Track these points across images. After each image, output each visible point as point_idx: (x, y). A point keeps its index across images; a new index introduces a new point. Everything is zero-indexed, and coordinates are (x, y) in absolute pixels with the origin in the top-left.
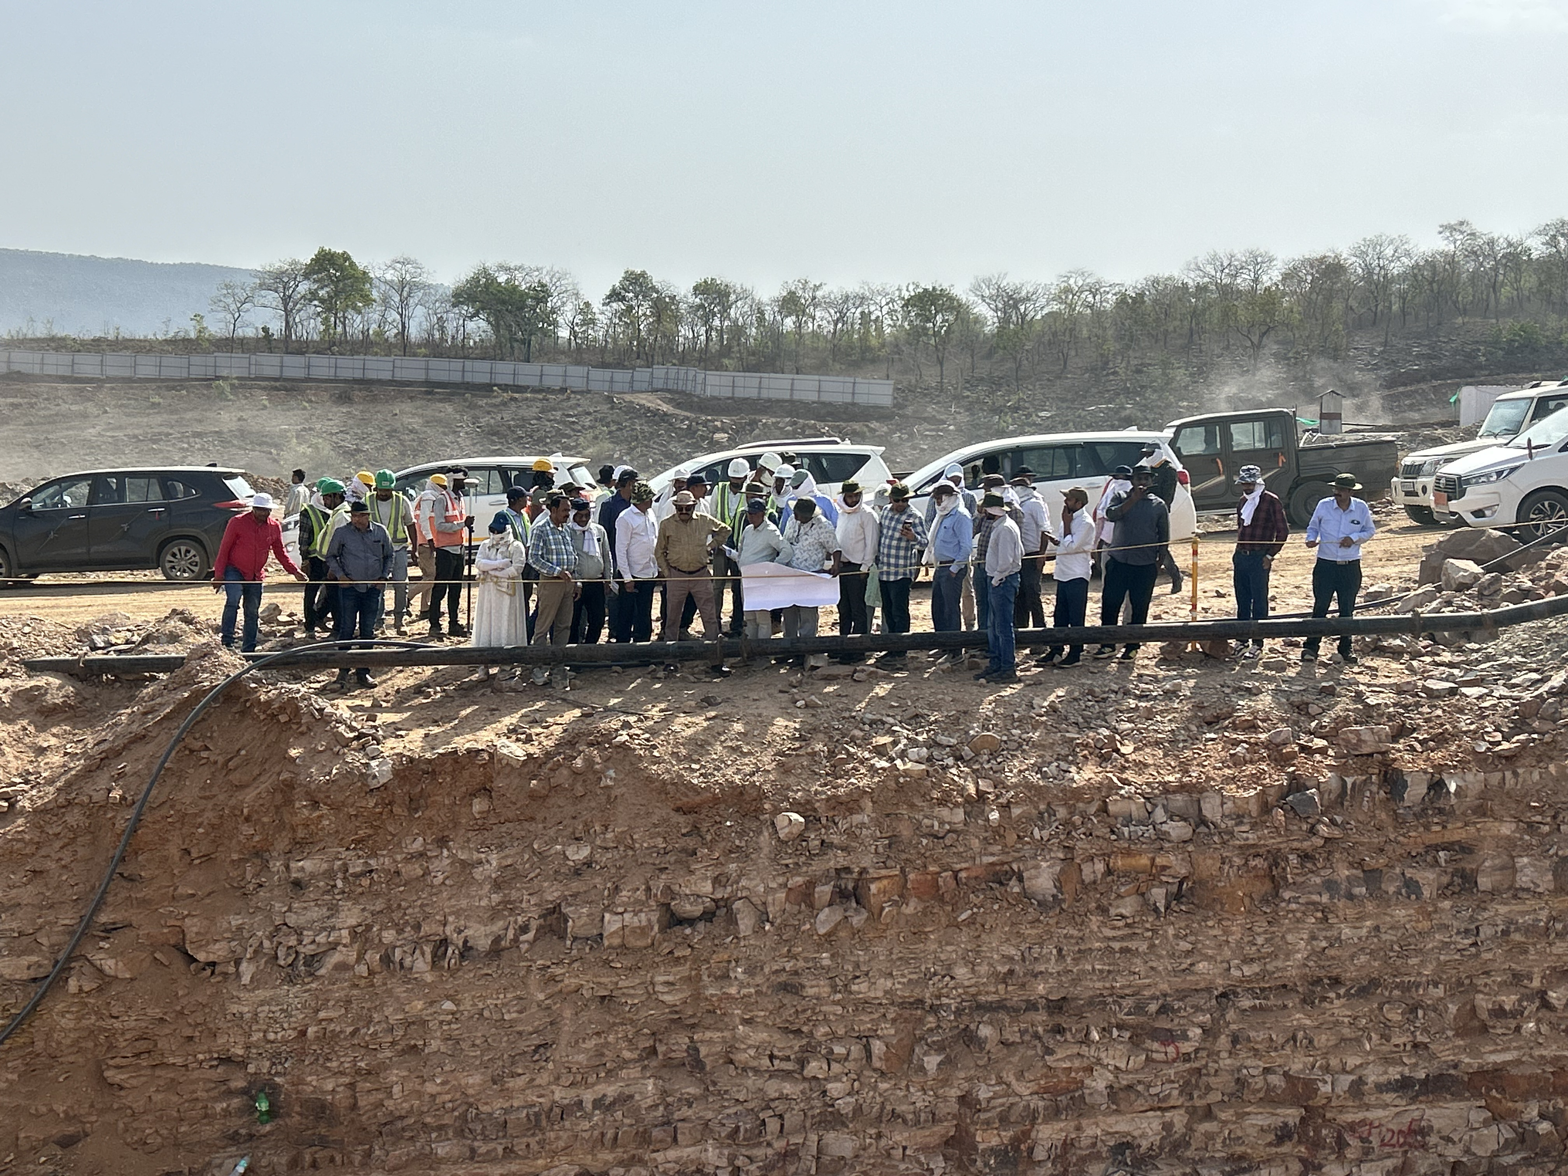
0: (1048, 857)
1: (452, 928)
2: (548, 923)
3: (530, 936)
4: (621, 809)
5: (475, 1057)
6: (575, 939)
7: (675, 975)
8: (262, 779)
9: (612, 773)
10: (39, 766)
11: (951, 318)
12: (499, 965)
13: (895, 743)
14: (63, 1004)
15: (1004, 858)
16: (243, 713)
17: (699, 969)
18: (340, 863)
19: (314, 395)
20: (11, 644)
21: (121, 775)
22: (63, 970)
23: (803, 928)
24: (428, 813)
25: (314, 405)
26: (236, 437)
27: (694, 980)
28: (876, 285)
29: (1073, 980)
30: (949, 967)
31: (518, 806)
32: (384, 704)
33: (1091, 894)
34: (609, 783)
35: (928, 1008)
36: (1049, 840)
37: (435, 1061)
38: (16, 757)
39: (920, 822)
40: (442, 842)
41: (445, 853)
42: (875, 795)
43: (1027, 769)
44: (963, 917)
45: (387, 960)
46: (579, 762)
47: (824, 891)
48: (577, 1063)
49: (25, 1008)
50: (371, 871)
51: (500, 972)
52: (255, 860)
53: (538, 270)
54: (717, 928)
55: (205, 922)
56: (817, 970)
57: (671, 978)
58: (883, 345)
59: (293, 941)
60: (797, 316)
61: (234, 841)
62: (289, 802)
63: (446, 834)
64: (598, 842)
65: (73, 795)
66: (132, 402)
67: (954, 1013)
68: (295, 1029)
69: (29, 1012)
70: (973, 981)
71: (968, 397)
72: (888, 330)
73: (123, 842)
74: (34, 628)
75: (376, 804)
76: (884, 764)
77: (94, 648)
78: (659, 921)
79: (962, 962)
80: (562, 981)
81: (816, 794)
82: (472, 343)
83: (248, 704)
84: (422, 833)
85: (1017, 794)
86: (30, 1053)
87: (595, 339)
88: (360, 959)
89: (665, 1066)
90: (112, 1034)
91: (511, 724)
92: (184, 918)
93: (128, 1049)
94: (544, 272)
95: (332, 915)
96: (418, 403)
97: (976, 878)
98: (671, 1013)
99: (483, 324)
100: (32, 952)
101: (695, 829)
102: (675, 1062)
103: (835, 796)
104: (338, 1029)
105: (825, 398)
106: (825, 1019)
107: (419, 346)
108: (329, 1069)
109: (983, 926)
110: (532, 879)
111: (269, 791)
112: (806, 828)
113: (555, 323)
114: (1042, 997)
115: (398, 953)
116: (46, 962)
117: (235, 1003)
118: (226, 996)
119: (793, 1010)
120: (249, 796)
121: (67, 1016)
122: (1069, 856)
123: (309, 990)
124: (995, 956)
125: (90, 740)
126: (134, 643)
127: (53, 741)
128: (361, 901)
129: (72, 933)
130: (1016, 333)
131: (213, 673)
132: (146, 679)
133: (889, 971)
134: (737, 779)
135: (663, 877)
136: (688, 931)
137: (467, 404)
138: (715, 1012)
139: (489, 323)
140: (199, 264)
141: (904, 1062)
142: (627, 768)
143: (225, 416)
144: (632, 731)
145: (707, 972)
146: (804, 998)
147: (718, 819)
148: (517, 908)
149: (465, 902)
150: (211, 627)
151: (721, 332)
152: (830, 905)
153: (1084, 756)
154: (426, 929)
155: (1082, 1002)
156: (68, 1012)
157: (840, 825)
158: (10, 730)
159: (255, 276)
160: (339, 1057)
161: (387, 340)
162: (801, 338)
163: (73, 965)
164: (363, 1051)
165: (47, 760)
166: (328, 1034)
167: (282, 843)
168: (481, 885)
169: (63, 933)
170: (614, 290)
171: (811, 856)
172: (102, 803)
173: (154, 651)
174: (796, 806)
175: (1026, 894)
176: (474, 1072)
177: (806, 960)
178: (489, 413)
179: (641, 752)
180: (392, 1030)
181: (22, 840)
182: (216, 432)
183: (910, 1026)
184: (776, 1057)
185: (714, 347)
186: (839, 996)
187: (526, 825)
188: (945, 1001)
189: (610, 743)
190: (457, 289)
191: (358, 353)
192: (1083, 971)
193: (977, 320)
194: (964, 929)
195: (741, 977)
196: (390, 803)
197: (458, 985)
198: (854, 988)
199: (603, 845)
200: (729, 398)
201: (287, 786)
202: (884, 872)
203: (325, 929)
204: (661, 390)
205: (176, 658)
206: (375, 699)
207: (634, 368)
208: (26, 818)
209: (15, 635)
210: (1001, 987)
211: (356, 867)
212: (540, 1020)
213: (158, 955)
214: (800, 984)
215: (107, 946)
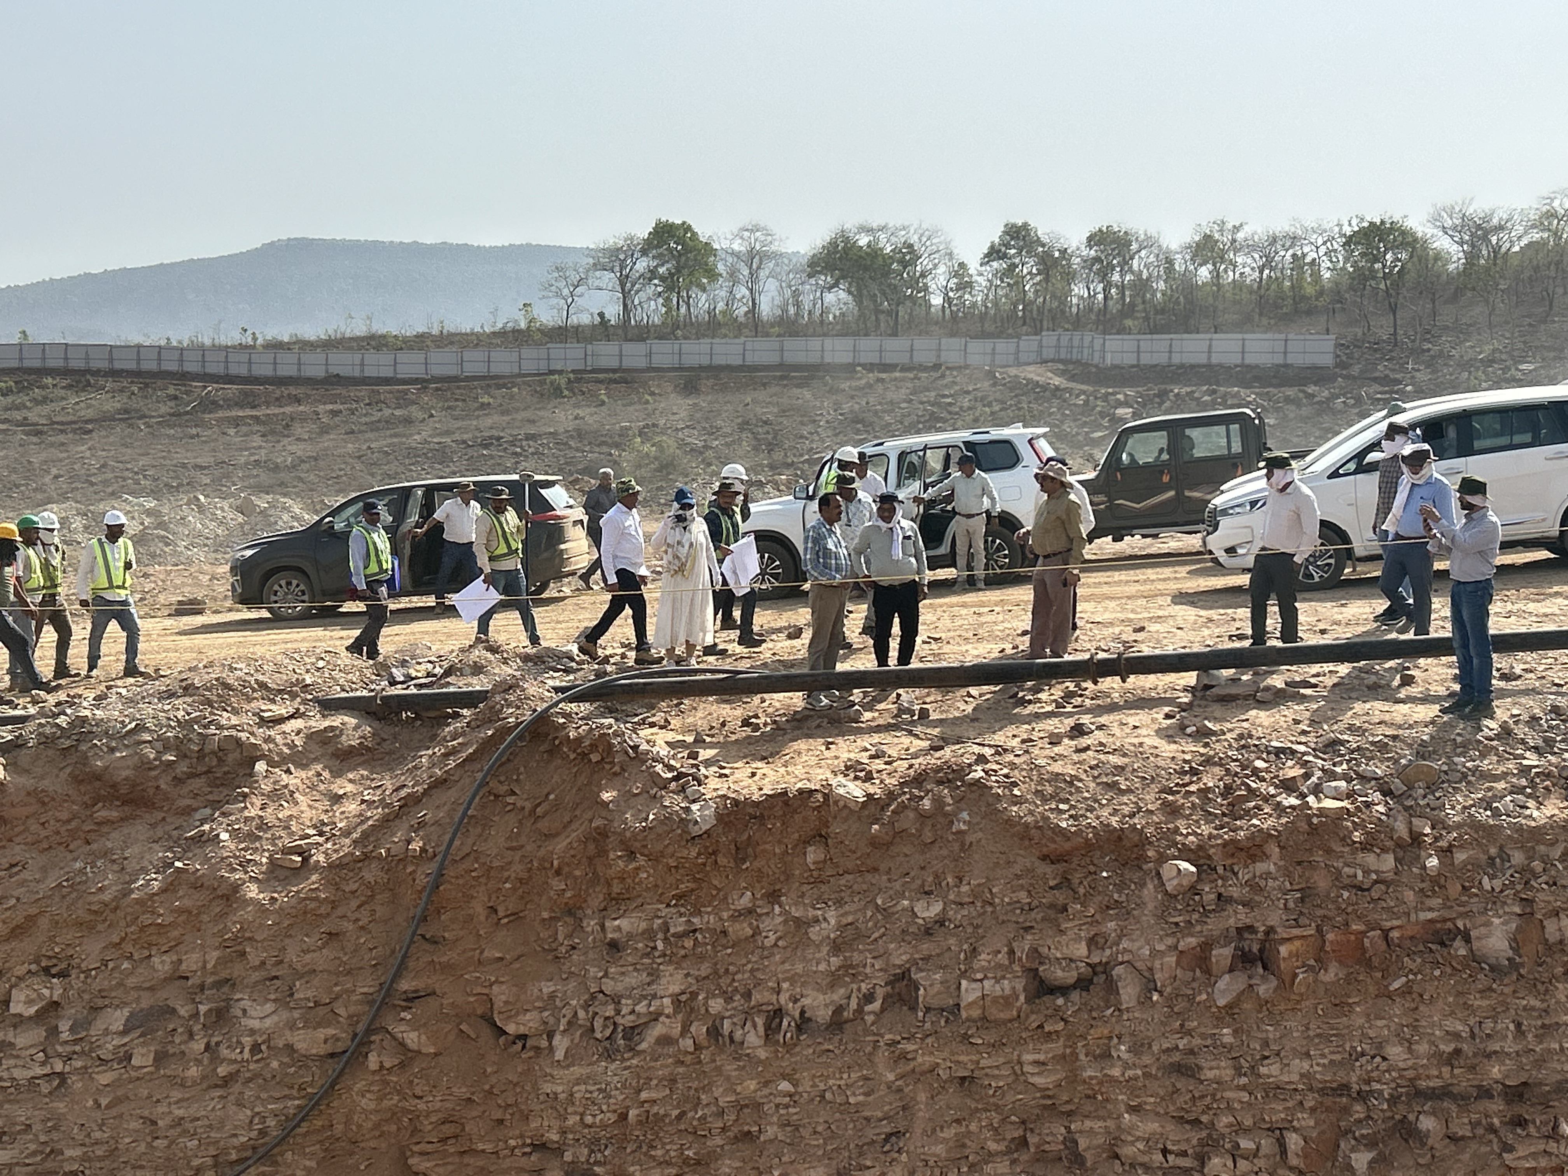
0: (1501, 912)
1: (787, 995)
2: (897, 990)
3: (876, 1006)
4: (977, 857)
5: (818, 1146)
6: (928, 1010)
7: (1046, 1052)
8: (574, 826)
9: (965, 815)
10: (334, 816)
11: (1404, 256)
12: (841, 1040)
13: (1307, 776)
14: (364, 1083)
15: (1447, 914)
16: (553, 752)
17: (1073, 1046)
18: (660, 921)
19: (659, 386)
20: (304, 679)
21: (422, 825)
22: (361, 1044)
23: (1198, 999)
24: (757, 864)
25: (658, 398)
26: (572, 437)
27: (1068, 1059)
28: (1310, 223)
29: (1537, 1061)
30: (1380, 1046)
31: (859, 854)
32: (708, 739)
33: (1557, 956)
34: (963, 827)
35: (1355, 1095)
36: (1502, 891)
37: (772, 1150)
38: (310, 806)
39: (1339, 872)
40: (773, 897)
41: (777, 909)
42: (1283, 838)
43: (1472, 806)
44: (1396, 985)
45: (714, 1032)
46: (927, 803)
47: (1222, 954)
48: (935, 1155)
49: (322, 1086)
50: (695, 931)
51: (842, 1048)
52: (567, 919)
53: (904, 229)
54: (1095, 997)
55: (514, 989)
56: (1216, 1047)
57: (1041, 1057)
58: (1321, 293)
59: (610, 1011)
60: (1214, 264)
61: (544, 898)
62: (602, 853)
63: (777, 887)
64: (952, 897)
65: (371, 848)
66: (460, 403)
67: (1388, 1101)
68: (615, 1111)
69: (326, 1091)
70: (1410, 1063)
71: (1429, 350)
72: (1327, 275)
73: (424, 899)
74: (328, 662)
75: (699, 854)
76: (1293, 801)
77: (393, 683)
78: (1025, 990)
79: (1396, 1039)
80: (914, 1059)
81: (1209, 838)
82: (831, 317)
83: (557, 742)
84: (750, 887)
85: (1461, 836)
86: (328, 1138)
87: (974, 305)
88: (685, 1031)
89: (1038, 1160)
90: (415, 1117)
91: (850, 760)
92: (491, 985)
93: (434, 1133)
94: (912, 231)
95: (653, 981)
96: (774, 389)
97: (1412, 938)
98: (1044, 1097)
99: (843, 295)
100: (328, 1025)
101: (1065, 882)
102: (1050, 1155)
103: (1233, 841)
104: (662, 1112)
105: (1250, 360)
106: (1229, 1107)
107: (772, 325)
108: (653, 1158)
109: (1421, 996)
110: (876, 940)
111: (580, 841)
112: (1199, 879)
113: (926, 288)
114: (1497, 1082)
115: (727, 1023)
116: (344, 1035)
117: (549, 1081)
118: (539, 1074)
119: (1190, 1095)
120: (560, 845)
121: (368, 1095)
122: (1528, 910)
123: (629, 1067)
124: (1437, 1033)
125: (389, 784)
126: (435, 675)
127: (350, 788)
128: (684, 965)
129: (371, 1003)
130: (1487, 270)
131: (518, 708)
132: (449, 716)
133: (1304, 1050)
134: (1114, 821)
135: (1029, 937)
136: (1060, 1001)
137: (827, 388)
138: (1095, 1098)
139: (850, 292)
140: (529, 245)
141: (1328, 1159)
142: (983, 809)
143: (560, 414)
144: (988, 766)
145: (1084, 1051)
146: (1202, 1082)
147: (1092, 868)
148: (859, 973)
149: (801, 966)
150: (517, 655)
151: (1122, 288)
152: (1231, 970)
153: (1546, 788)
154: (757, 997)
155: (1547, 1088)
156: (369, 1091)
157: (1240, 875)
158: (304, 776)
159: (587, 256)
160: (664, 1144)
161: (736, 320)
162: (1219, 290)
163: (373, 1038)
164: (691, 1138)
165: (342, 809)
166: (651, 1118)
167: (596, 900)
168: (818, 946)
169: (361, 1002)
170: (992, 247)
171: (1206, 913)
172: (402, 856)
173: (458, 685)
174: (1186, 854)
175: (1475, 959)
176: (815, 1164)
177: (1203, 1036)
178: (852, 397)
179: (999, 791)
180: (721, 1113)
181: (317, 899)
182: (551, 433)
183: (1333, 1117)
184: (1171, 1152)
185: (1114, 307)
186: (1244, 1080)
187: (868, 877)
188: (1376, 1086)
189: (963, 781)
190: (814, 255)
191: (704, 336)
192: (1549, 1051)
193: (1438, 257)
194: (1398, 1000)
195: (1125, 1056)
196: (714, 853)
197: (796, 1063)
198: (1263, 1070)
199: (958, 900)
200: (1133, 366)
201: (599, 834)
202: (1296, 932)
203: (644, 997)
204: (1052, 361)
205: (480, 692)
206: (698, 733)
207: (1018, 337)
208: (320, 874)
209: (308, 671)
210: (1446, 1070)
211: (678, 926)
212: (891, 1104)
213: (463, 1027)
214: (1197, 1065)
215: (409, 1017)
